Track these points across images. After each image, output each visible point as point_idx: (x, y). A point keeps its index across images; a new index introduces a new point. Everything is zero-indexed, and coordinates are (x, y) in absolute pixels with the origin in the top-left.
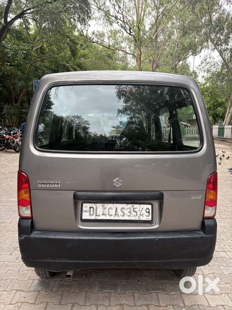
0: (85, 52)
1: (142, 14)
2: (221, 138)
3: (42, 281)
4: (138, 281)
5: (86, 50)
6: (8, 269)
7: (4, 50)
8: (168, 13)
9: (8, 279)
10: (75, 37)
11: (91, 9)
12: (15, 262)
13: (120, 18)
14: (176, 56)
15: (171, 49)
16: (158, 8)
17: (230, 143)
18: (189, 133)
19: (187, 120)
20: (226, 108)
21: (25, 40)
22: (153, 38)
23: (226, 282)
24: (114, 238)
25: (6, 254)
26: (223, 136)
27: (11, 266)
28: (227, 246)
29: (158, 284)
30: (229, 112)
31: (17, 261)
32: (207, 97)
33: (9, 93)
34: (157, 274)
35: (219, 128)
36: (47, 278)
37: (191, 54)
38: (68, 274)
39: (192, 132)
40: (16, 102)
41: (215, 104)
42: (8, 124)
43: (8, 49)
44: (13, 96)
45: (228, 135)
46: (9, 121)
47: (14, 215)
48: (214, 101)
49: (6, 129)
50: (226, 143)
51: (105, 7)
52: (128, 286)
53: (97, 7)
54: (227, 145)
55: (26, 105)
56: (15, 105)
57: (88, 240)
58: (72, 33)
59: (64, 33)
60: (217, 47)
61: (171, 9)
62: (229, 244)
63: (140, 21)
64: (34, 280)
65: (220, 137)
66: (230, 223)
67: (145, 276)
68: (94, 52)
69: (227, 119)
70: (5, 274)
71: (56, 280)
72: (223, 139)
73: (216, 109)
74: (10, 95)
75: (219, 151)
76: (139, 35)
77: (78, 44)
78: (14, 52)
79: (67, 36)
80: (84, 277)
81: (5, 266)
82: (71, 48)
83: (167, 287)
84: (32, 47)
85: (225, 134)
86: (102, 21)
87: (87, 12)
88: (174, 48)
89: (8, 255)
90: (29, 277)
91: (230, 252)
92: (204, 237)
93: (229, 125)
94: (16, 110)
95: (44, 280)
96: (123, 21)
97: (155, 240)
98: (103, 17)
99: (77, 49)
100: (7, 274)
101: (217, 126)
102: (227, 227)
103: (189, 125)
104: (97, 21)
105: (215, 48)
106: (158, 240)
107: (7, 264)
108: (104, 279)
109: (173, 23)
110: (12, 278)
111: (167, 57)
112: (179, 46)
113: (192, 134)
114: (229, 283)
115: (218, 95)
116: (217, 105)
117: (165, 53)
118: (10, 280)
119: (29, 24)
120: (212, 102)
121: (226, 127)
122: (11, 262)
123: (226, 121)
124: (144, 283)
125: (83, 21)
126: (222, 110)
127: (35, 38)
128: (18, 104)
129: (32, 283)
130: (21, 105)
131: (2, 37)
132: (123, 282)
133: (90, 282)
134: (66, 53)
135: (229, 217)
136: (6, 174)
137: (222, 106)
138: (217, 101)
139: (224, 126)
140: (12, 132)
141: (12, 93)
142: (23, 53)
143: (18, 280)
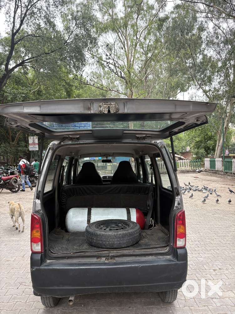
0: (79, 92)
1: (132, 60)
2: (213, 171)
3: (47, 310)
4: (129, 307)
5: (81, 90)
6: (16, 301)
7: (3, 94)
8: (156, 58)
9: (18, 309)
10: (71, 80)
11: (86, 58)
12: (21, 295)
13: (112, 63)
14: (166, 94)
15: (160, 87)
16: (146, 54)
17: (222, 175)
18: (182, 166)
19: (180, 153)
20: (216, 141)
21: (23, 85)
22: (143, 79)
23: (204, 305)
24: (107, 267)
25: (13, 289)
26: (215, 169)
27: (19, 298)
28: (208, 275)
29: (146, 309)
30: (219, 146)
31: (23, 294)
32: (197, 131)
33: (7, 133)
34: (145, 301)
35: (210, 161)
36: (51, 307)
37: (179, 91)
38: (70, 299)
39: (185, 164)
40: (13, 141)
41: (206, 137)
42: (3, 161)
43: (7, 93)
44: (10, 135)
45: (219, 167)
46: (4, 158)
47: (16, 254)
48: (204, 134)
49: (3, 168)
50: (218, 176)
51: (98, 54)
52: (120, 311)
53: (91, 54)
54: (219, 177)
55: (22, 143)
56: (11, 144)
57: (86, 268)
58: (68, 76)
59: (60, 77)
60: (202, 86)
61: (158, 54)
62: (210, 273)
63: (130, 66)
64: (39, 309)
65: (211, 169)
66: (213, 254)
67: (135, 303)
68: (89, 93)
69: (217, 152)
70: (14, 305)
71: (58, 309)
72: (215, 171)
73: (207, 142)
74: (7, 134)
75: (210, 184)
76: (130, 77)
77: (73, 86)
78: (13, 95)
79: (63, 79)
80: (83, 305)
81: (14, 299)
82: (66, 89)
83: (154, 311)
84: (30, 91)
85: (216, 166)
86: (95, 66)
87: (82, 60)
88: (164, 87)
89: (15, 289)
90: (36, 307)
91: (210, 280)
92: (177, 263)
93: (220, 157)
94: (13, 148)
95: (48, 309)
96: (115, 65)
97: (139, 267)
98: (96, 62)
99: (72, 90)
100: (16, 305)
101: (209, 159)
102: (211, 258)
103: (182, 157)
104: (90, 66)
105: (200, 87)
106: (141, 267)
107: (14, 296)
108: (100, 307)
109: (161, 65)
110: (20, 308)
111: (157, 94)
112: (167, 85)
113: (185, 167)
114: (206, 306)
115: (208, 129)
116: (207, 138)
117: (155, 91)
118: (19, 310)
119: (28, 69)
120: (202, 135)
121: (216, 159)
122: (18, 295)
123: (217, 153)
124: (134, 308)
125: (78, 68)
126: (212, 142)
127: (33, 82)
128: (15, 143)
129: (38, 312)
130: (18, 144)
131: (3, 84)
132: (116, 309)
133: (88, 309)
134: (61, 94)
135: (213, 249)
136: (5, 213)
137: (212, 139)
138: (207, 134)
139: (215, 159)
140: (9, 171)
141: (10, 133)
142: (21, 96)
143: (25, 309)
